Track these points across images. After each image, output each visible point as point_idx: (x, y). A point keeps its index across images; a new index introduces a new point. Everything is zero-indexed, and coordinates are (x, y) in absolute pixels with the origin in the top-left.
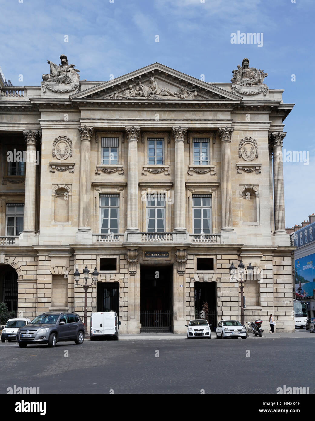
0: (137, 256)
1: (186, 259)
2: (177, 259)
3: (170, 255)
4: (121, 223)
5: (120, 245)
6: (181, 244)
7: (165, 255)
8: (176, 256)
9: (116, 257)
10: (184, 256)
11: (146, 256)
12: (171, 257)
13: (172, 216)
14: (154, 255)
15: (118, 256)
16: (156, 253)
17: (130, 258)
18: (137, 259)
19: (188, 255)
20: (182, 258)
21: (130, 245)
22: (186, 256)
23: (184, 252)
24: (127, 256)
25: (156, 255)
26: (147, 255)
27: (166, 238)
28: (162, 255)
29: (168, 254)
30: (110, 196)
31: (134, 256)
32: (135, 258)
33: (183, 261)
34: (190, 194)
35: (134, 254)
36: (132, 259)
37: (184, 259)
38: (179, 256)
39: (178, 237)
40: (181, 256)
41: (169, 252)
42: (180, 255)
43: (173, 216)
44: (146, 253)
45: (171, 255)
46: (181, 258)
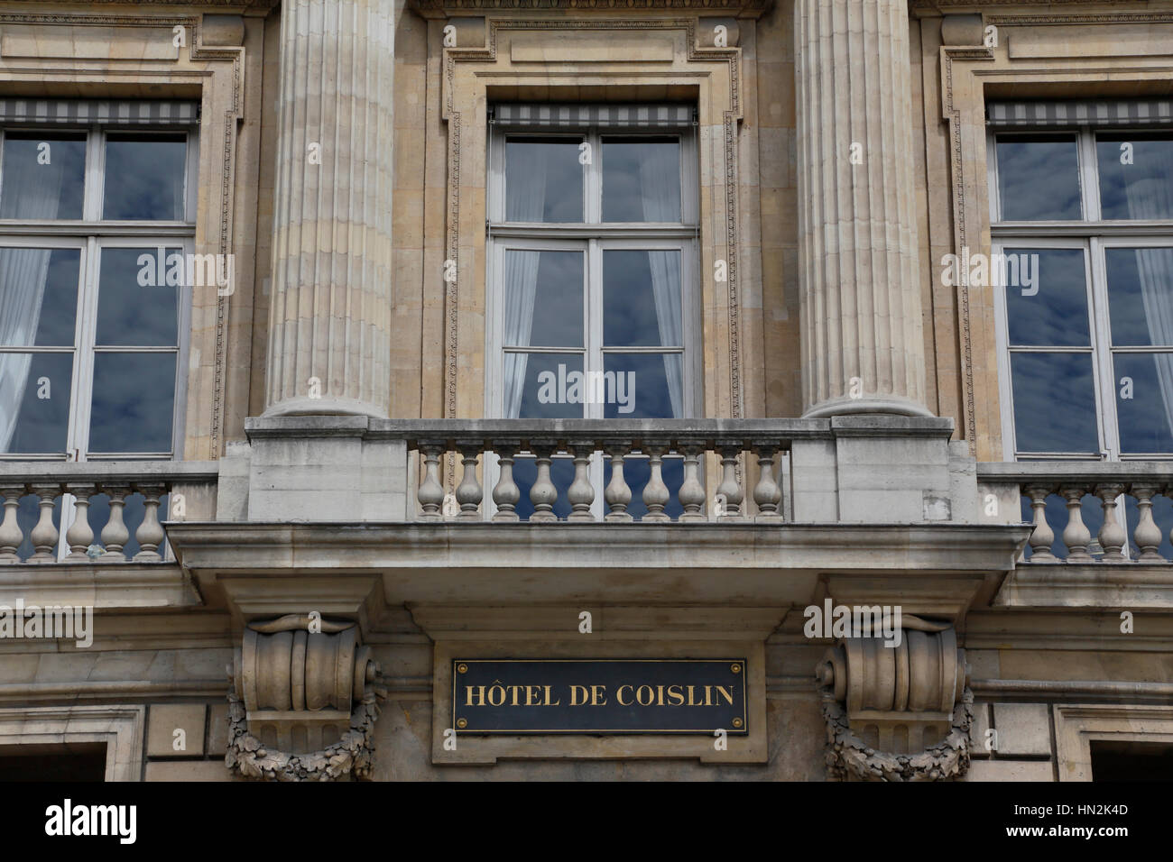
0: (356, 704)
1: (957, 741)
2: (848, 739)
3: (757, 697)
4: (208, 382)
5: (151, 585)
6: (897, 546)
7: (700, 695)
8: (832, 711)
9: (101, 726)
10: (935, 706)
11: (463, 711)
12: (773, 725)
13: (764, 315)
14: (561, 694)
15: (128, 716)
16: (585, 670)
17: (268, 735)
18: (354, 741)
19: (978, 700)
20: (914, 735)
21: (264, 561)
22: (958, 702)
23: (938, 655)
24: (235, 711)
25: (593, 695)
26: (485, 696)
27: (704, 483)
28: (658, 696)
29: (738, 684)
30: (104, 114)
31: (314, 697)
32: (332, 733)
33: (923, 760)
34: (966, 85)
35: (314, 676)
36: (297, 739)
37: (934, 736)
38: (869, 702)
39: (846, 477)
40: (894, 707)
41: (744, 662)
42: (888, 680)
43: (781, 316)
44: (463, 681)
45: (770, 707)
46: (902, 727)
